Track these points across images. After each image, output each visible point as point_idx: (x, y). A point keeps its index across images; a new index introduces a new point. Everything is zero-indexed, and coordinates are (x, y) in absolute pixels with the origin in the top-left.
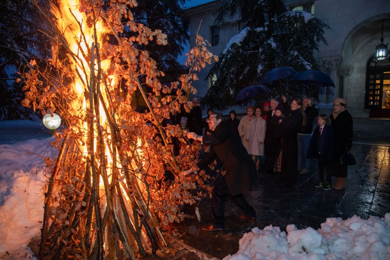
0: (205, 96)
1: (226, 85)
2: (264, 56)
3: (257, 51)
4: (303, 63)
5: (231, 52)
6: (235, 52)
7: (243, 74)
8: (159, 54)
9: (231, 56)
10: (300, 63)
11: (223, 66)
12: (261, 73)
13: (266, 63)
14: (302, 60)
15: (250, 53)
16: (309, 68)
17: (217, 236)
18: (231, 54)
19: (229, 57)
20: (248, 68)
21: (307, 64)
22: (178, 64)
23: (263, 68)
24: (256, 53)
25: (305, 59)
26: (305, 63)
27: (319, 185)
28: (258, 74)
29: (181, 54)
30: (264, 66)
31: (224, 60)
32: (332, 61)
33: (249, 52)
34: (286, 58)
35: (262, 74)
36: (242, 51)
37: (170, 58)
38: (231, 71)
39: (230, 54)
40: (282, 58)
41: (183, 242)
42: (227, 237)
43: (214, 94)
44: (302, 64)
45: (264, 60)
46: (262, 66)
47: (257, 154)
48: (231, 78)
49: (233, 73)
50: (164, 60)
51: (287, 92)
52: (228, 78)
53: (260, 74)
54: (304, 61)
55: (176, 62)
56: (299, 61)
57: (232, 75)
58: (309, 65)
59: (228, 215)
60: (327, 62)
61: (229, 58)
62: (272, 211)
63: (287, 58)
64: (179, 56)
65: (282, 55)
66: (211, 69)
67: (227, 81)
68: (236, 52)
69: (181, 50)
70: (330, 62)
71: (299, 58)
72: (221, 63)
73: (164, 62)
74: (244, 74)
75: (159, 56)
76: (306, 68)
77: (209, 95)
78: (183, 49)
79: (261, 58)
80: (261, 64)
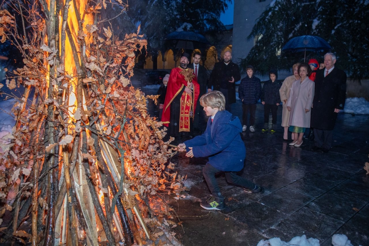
0: (247, 58)
1: (272, 44)
2: (322, 8)
3: (313, 3)
5: (280, 4)
6: (284, 3)
7: (293, 31)
8: (200, 12)
9: (279, 8)
11: (270, 21)
12: (316, 29)
13: (324, 16)
15: (305, 5)
17: (224, 233)
18: (280, 6)
19: (276, 9)
20: (300, 24)
22: (220, 23)
23: (320, 23)
24: (312, 5)
28: (312, 30)
29: (224, 12)
30: (321, 20)
31: (270, 13)
33: (303, 4)
34: (352, 10)
35: (318, 30)
36: (294, 2)
37: (212, 16)
38: (278, 27)
39: (278, 6)
40: (347, 9)
41: (175, 236)
42: (239, 237)
43: (257, 54)
45: (322, 13)
46: (318, 20)
47: (302, 126)
48: (278, 36)
49: (281, 30)
50: (206, 19)
51: (350, 53)
52: (274, 36)
53: (315, 31)
55: (218, 21)
57: (280, 31)
59: (248, 203)
61: (277, 11)
62: (313, 204)
63: (354, 9)
64: (222, 14)
65: (346, 6)
66: (255, 26)
67: (273, 39)
68: (286, 4)
69: (224, 8)
72: (267, 17)
73: (205, 21)
74: (295, 31)
75: (200, 14)
77: (250, 56)
78: (226, 5)
79: (319, 10)
80: (317, 18)
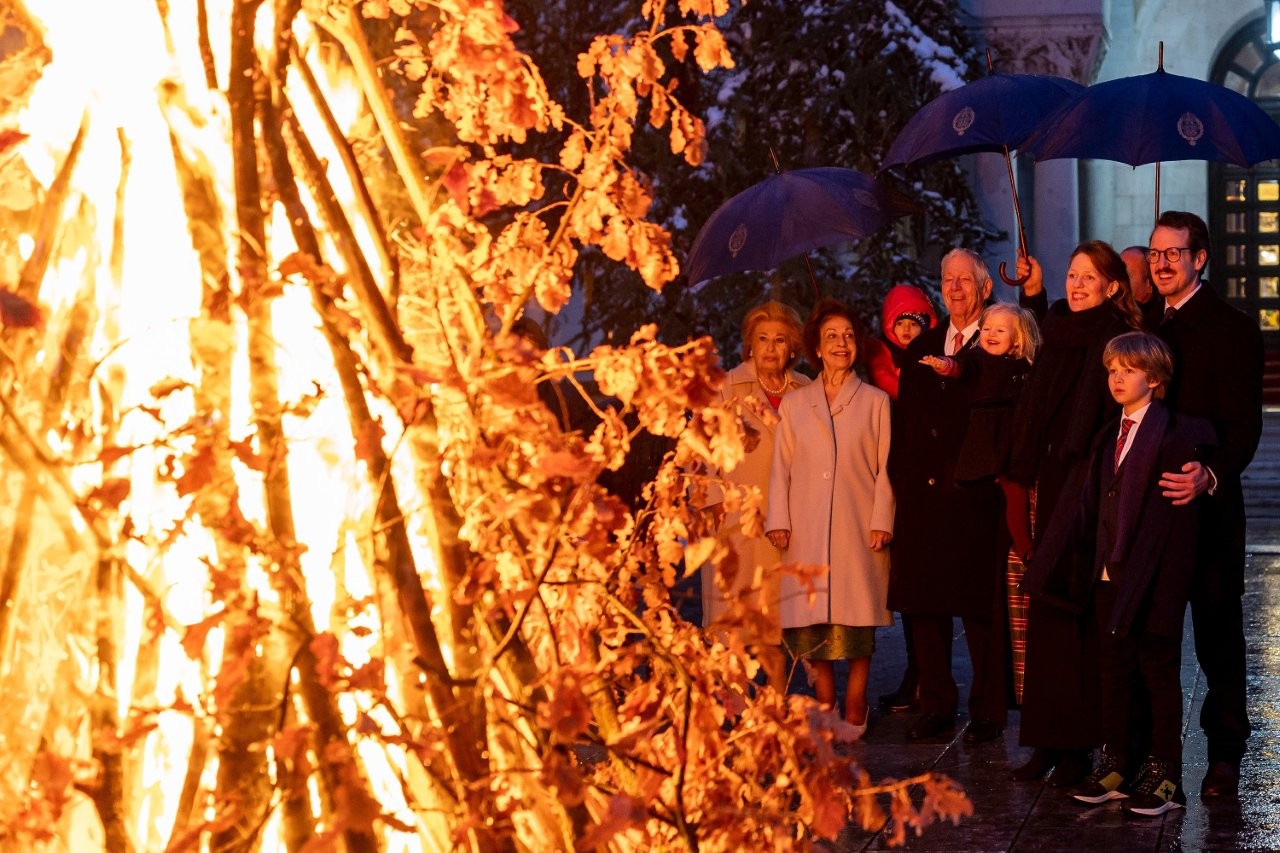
4: (911, 43)
10: (892, 46)
14: (899, 28)
16: (949, 78)
21: (936, 57)
25: (915, 21)
26: (925, 46)
27: (1102, 791)
32: (1052, 46)
44: (903, 48)
54: (916, 30)
56: (886, 29)
58: (951, 63)
60: (1023, 53)
70: (1036, 52)
71: (883, 16)
76: (934, 77)
